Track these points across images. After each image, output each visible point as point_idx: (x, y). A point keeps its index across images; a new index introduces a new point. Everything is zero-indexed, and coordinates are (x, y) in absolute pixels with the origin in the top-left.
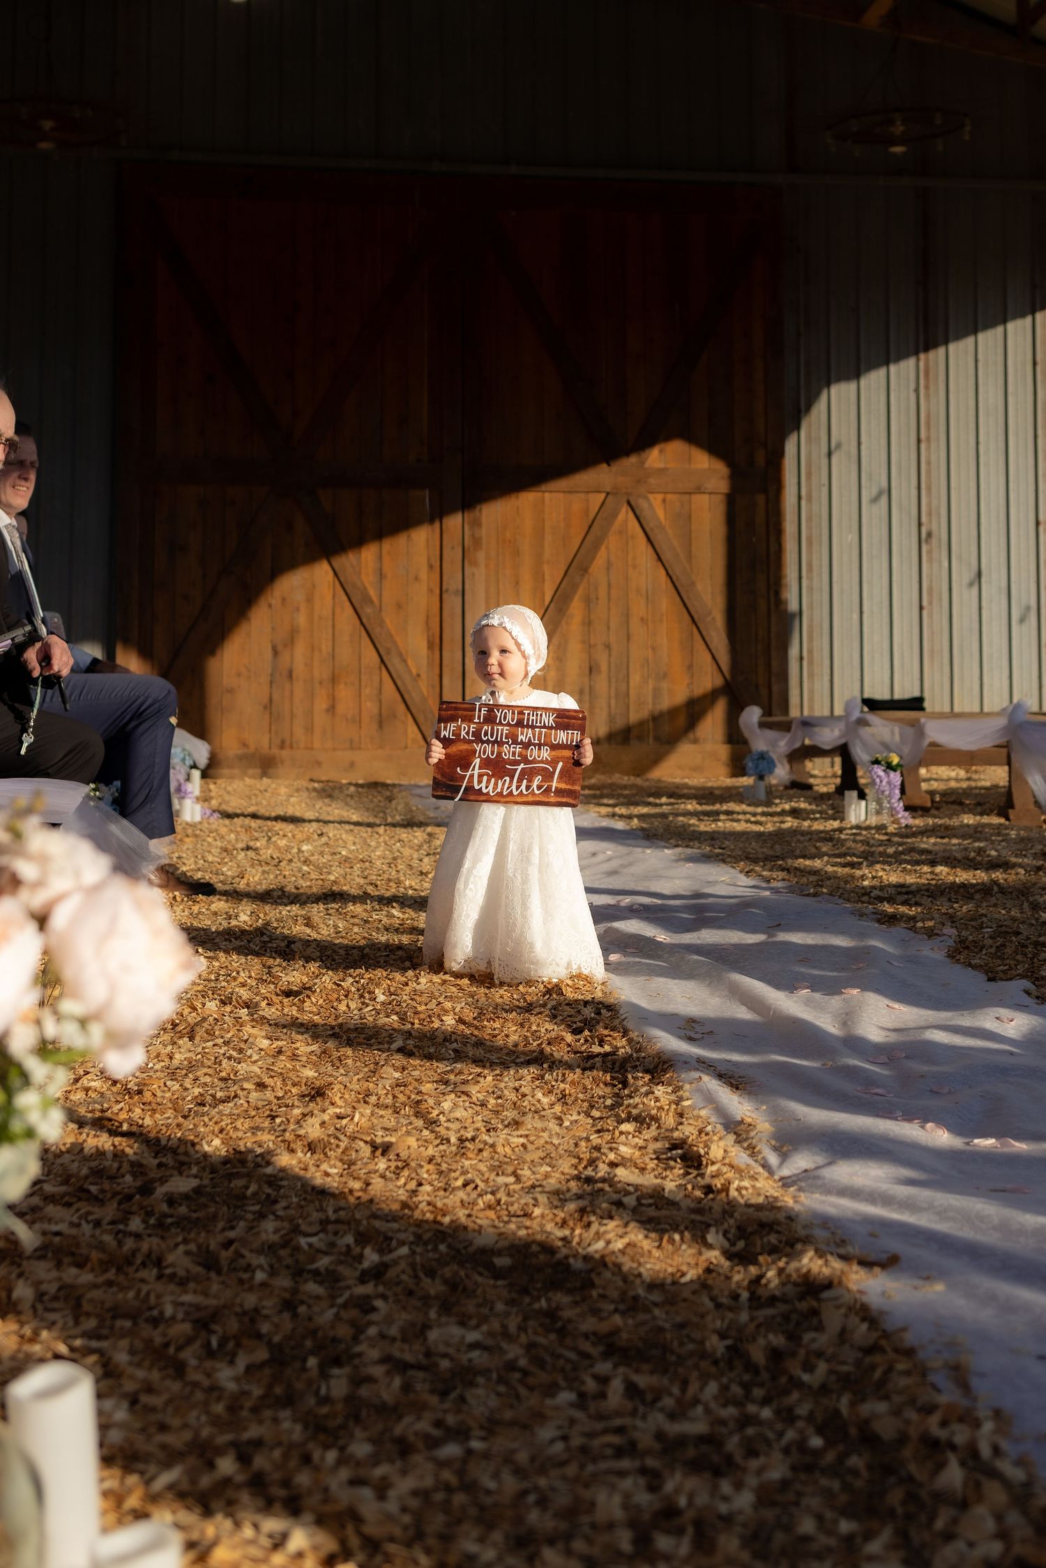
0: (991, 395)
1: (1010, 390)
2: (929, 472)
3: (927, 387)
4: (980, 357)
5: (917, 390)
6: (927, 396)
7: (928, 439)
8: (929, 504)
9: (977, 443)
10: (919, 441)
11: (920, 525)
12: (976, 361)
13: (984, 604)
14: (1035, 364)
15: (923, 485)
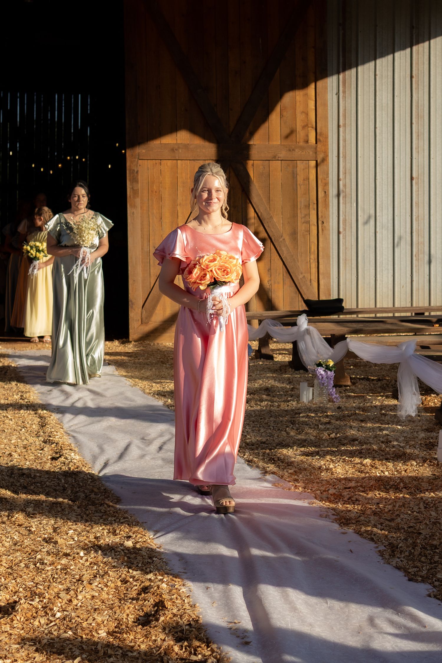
0: (384, 97)
1: (396, 94)
2: (345, 147)
3: (344, 92)
4: (378, 73)
5: (338, 94)
6: (344, 97)
7: (345, 125)
8: (345, 167)
9: (375, 128)
10: (339, 126)
11: (339, 180)
12: (375, 75)
13: (378, 230)
14: (412, 77)
15: (341, 155)
